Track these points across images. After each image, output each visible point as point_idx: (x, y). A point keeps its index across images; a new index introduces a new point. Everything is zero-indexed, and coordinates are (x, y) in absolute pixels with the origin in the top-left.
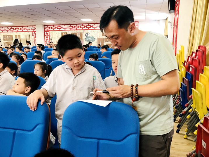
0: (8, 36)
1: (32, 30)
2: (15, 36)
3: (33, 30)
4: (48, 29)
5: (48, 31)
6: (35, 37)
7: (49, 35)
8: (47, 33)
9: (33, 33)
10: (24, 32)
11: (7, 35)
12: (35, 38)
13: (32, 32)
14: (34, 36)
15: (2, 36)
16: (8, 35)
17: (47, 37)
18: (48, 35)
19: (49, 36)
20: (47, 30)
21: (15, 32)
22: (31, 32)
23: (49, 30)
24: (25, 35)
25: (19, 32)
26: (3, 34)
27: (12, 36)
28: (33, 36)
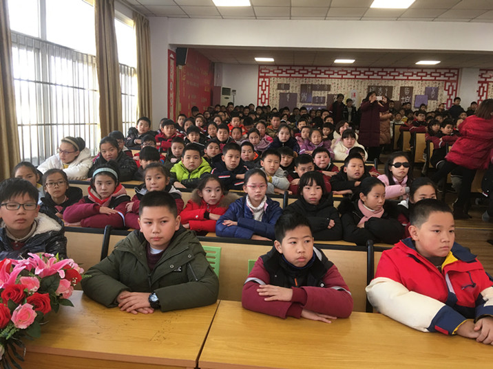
0: (380, 89)
1: (447, 79)
2: (399, 90)
3: (449, 77)
4: (486, 78)
5: (486, 82)
6: (450, 93)
7: (487, 92)
8: (482, 86)
9: (448, 84)
10: (424, 82)
11: (379, 85)
12: (450, 95)
13: (446, 81)
14: (448, 90)
15: (366, 87)
16: (382, 87)
17: (481, 94)
18: (485, 90)
19: (485, 93)
20: (484, 80)
21: (402, 80)
22: (444, 82)
23: (488, 80)
24: (426, 88)
25: (411, 81)
26: (367, 83)
27: (391, 89)
28: (445, 90)
